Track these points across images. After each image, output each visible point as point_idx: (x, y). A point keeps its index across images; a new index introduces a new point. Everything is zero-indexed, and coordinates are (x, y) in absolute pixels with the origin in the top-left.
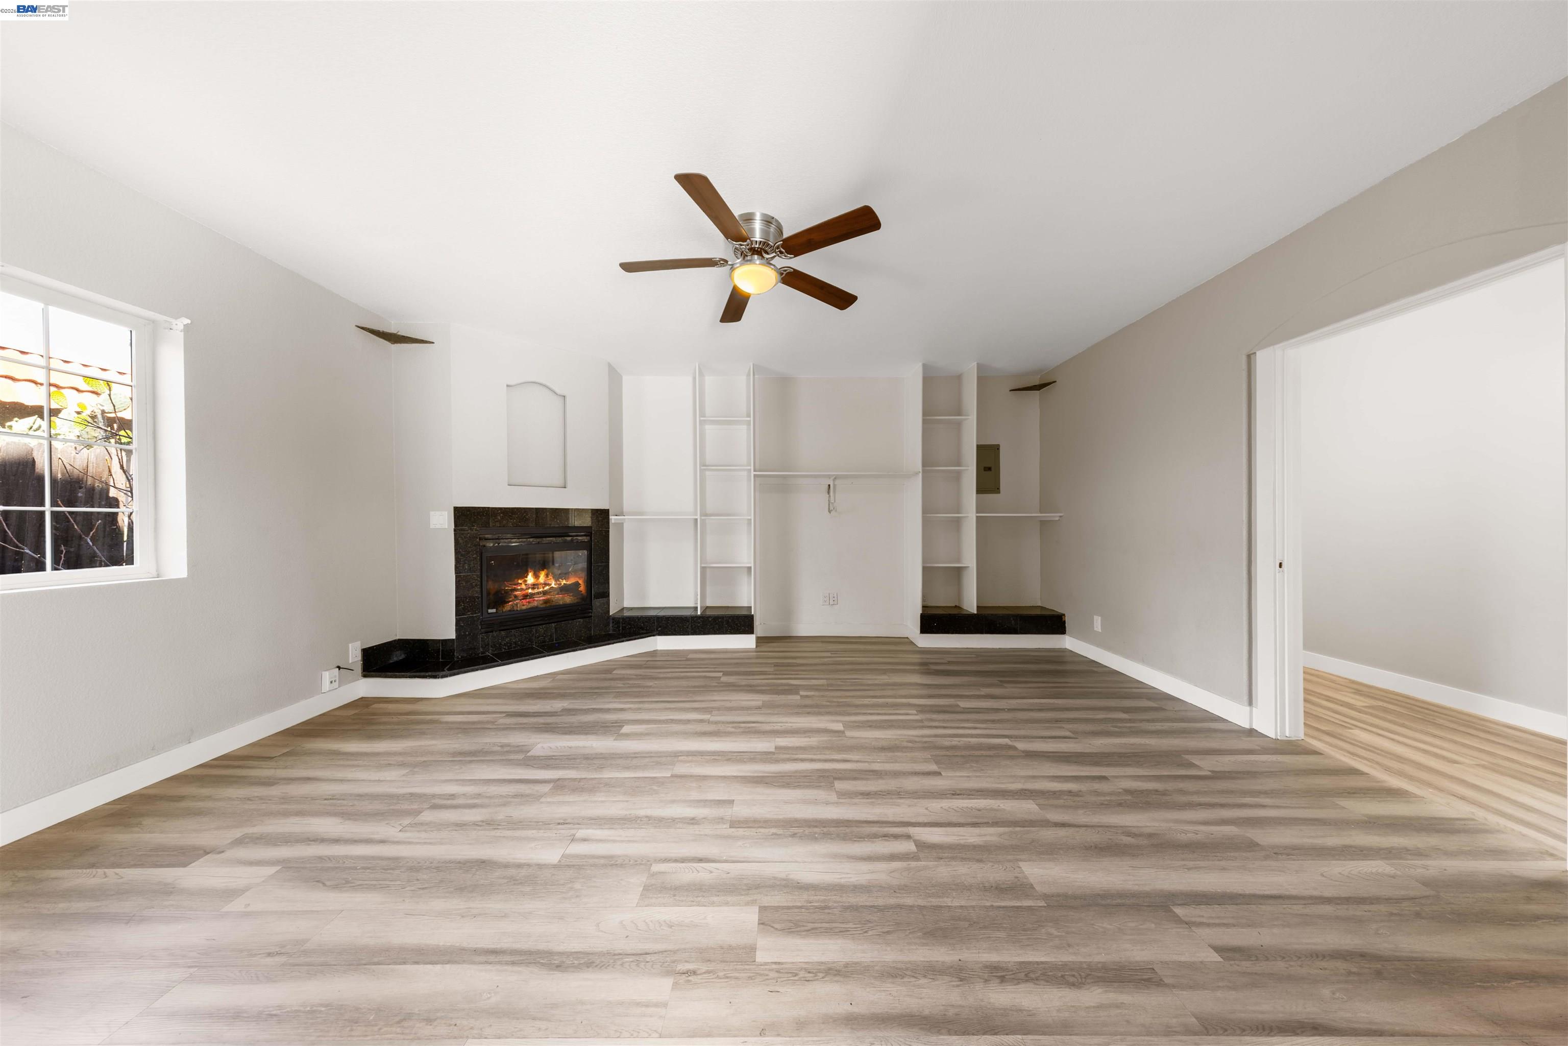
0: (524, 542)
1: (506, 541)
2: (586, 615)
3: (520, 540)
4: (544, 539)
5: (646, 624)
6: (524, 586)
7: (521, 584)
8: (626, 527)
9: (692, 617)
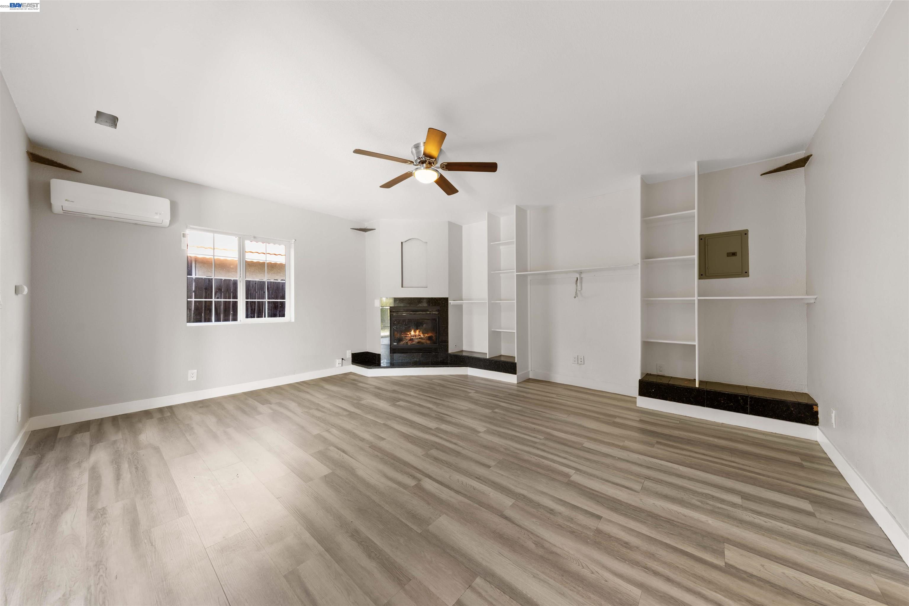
0: (408, 313)
1: (401, 313)
2: (437, 351)
3: (407, 312)
4: (417, 312)
5: (463, 360)
6: (410, 336)
7: (408, 334)
8: (464, 307)
9: (484, 359)
